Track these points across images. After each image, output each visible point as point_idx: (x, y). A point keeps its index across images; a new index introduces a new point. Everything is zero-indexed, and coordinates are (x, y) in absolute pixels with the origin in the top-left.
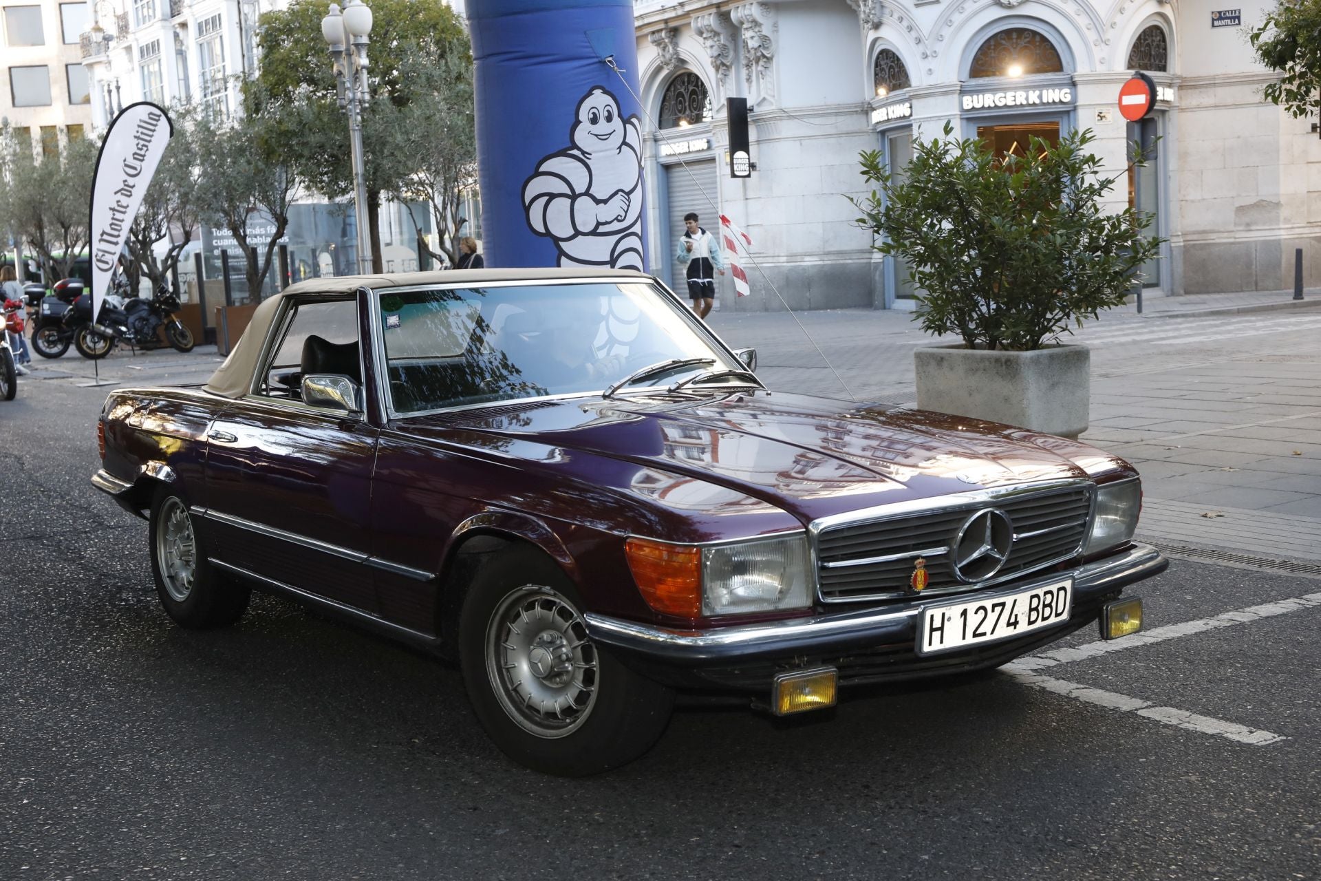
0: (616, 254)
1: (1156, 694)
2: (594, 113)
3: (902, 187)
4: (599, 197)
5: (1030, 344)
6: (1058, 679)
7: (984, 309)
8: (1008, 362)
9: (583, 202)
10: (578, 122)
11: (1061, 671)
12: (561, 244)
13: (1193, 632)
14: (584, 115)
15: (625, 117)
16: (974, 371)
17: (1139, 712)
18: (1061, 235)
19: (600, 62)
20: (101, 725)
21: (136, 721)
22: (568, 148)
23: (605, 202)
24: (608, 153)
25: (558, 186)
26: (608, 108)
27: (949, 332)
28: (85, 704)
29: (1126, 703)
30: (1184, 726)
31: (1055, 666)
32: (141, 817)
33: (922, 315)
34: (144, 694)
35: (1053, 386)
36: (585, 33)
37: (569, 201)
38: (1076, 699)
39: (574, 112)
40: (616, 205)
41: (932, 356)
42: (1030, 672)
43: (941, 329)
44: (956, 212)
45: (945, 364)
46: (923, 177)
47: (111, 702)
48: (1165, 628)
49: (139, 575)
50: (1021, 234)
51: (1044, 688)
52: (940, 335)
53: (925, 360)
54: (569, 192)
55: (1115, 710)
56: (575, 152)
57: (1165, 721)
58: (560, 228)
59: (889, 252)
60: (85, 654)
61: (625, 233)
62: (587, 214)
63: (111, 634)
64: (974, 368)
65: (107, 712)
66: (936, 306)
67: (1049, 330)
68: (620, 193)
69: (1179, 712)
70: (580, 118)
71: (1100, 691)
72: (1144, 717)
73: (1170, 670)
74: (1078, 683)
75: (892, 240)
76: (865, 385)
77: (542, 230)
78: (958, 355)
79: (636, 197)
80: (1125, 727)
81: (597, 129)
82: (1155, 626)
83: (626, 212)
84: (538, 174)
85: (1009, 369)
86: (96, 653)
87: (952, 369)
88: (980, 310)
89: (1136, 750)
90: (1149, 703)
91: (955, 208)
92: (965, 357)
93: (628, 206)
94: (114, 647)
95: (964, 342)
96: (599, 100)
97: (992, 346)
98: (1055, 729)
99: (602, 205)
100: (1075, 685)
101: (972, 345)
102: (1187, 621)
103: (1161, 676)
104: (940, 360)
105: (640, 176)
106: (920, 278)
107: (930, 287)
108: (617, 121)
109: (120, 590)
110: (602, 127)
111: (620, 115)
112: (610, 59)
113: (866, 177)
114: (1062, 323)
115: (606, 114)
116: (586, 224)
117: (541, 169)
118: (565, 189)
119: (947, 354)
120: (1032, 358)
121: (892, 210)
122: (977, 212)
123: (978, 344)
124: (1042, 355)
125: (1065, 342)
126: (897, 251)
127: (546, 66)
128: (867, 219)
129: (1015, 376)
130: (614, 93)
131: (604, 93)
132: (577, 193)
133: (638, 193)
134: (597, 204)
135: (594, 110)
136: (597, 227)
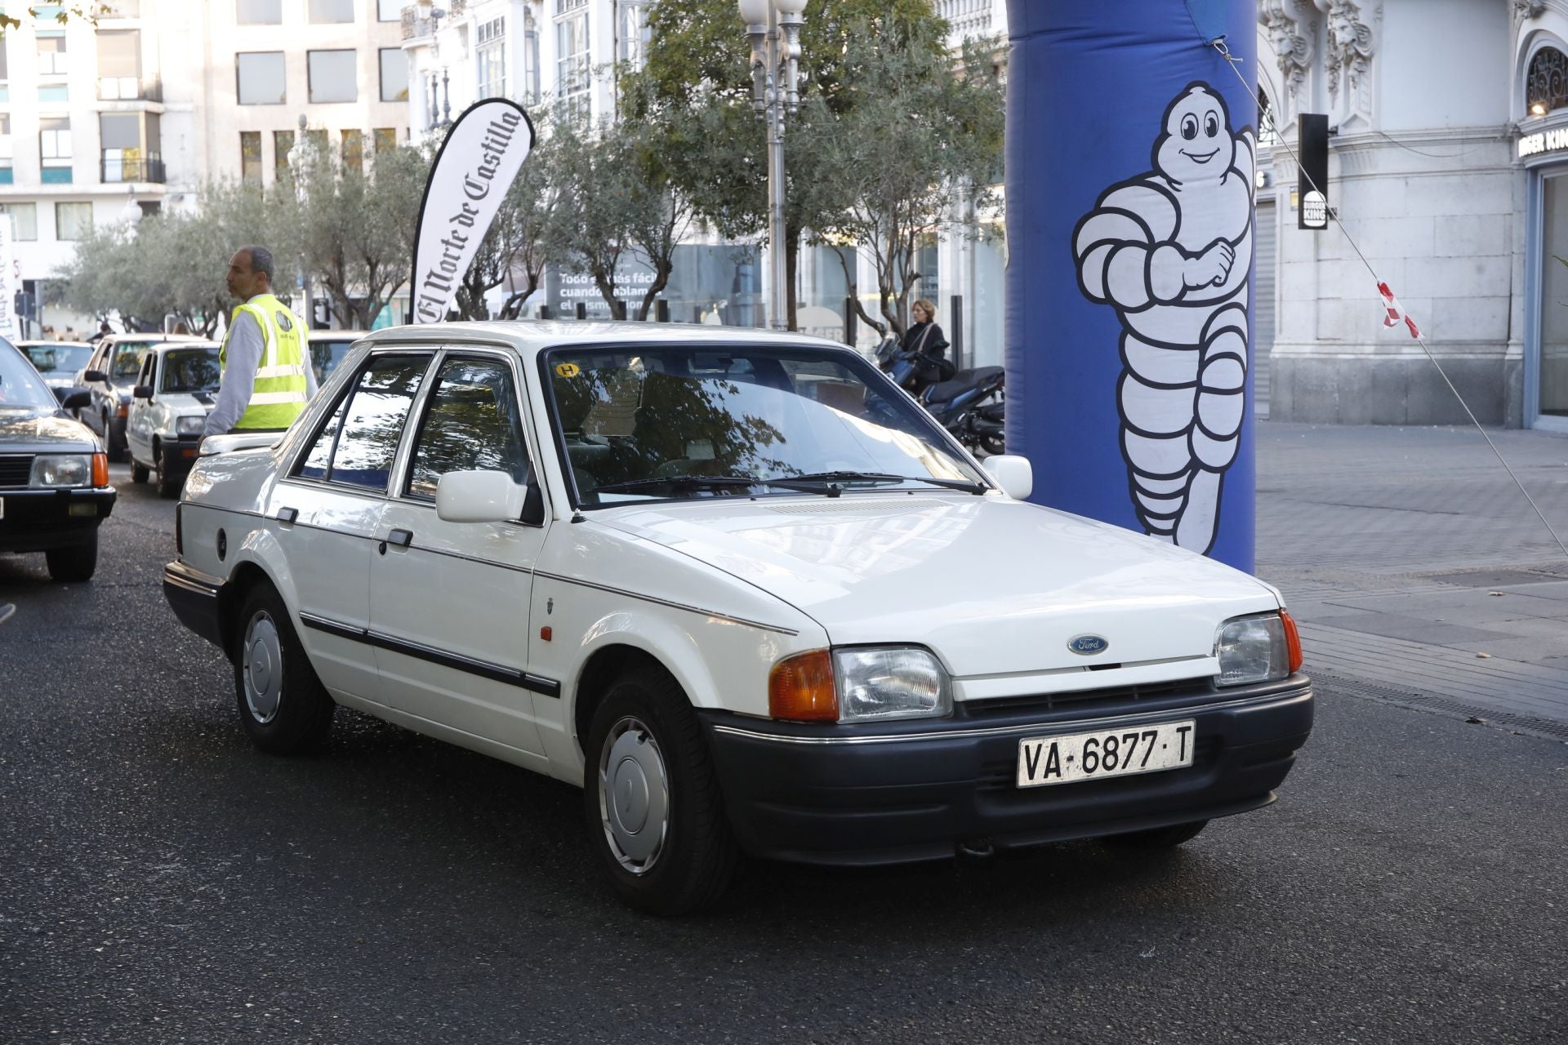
0: (1209, 335)
2: (1190, 123)
4: (1189, 247)
10: (1165, 135)
12: (1128, 316)
14: (1175, 125)
15: (1236, 130)
19: (1205, 46)
22: (1147, 174)
23: (1198, 255)
24: (1206, 182)
25: (1127, 230)
26: (1212, 115)
37: (1144, 252)
39: (1160, 120)
40: (1214, 261)
54: (1144, 239)
56: (1158, 180)
58: (1128, 293)
61: (1224, 303)
62: (1170, 271)
68: (1221, 243)
70: (1170, 129)
76: (1528, 544)
77: (1100, 294)
79: (1244, 250)
81: (1194, 146)
83: (1228, 272)
84: (1099, 211)
93: (1232, 263)
96: (1199, 103)
105: (1251, 218)
108: (1223, 133)
110: (1201, 144)
111: (1228, 127)
112: (1220, 41)
115: (1208, 124)
116: (1166, 287)
117: (1105, 204)
118: (1138, 234)
127: (1122, 51)
130: (1222, 93)
131: (1206, 92)
132: (1156, 241)
133: (1246, 243)
134: (1186, 259)
135: (1191, 118)
136: (1183, 293)
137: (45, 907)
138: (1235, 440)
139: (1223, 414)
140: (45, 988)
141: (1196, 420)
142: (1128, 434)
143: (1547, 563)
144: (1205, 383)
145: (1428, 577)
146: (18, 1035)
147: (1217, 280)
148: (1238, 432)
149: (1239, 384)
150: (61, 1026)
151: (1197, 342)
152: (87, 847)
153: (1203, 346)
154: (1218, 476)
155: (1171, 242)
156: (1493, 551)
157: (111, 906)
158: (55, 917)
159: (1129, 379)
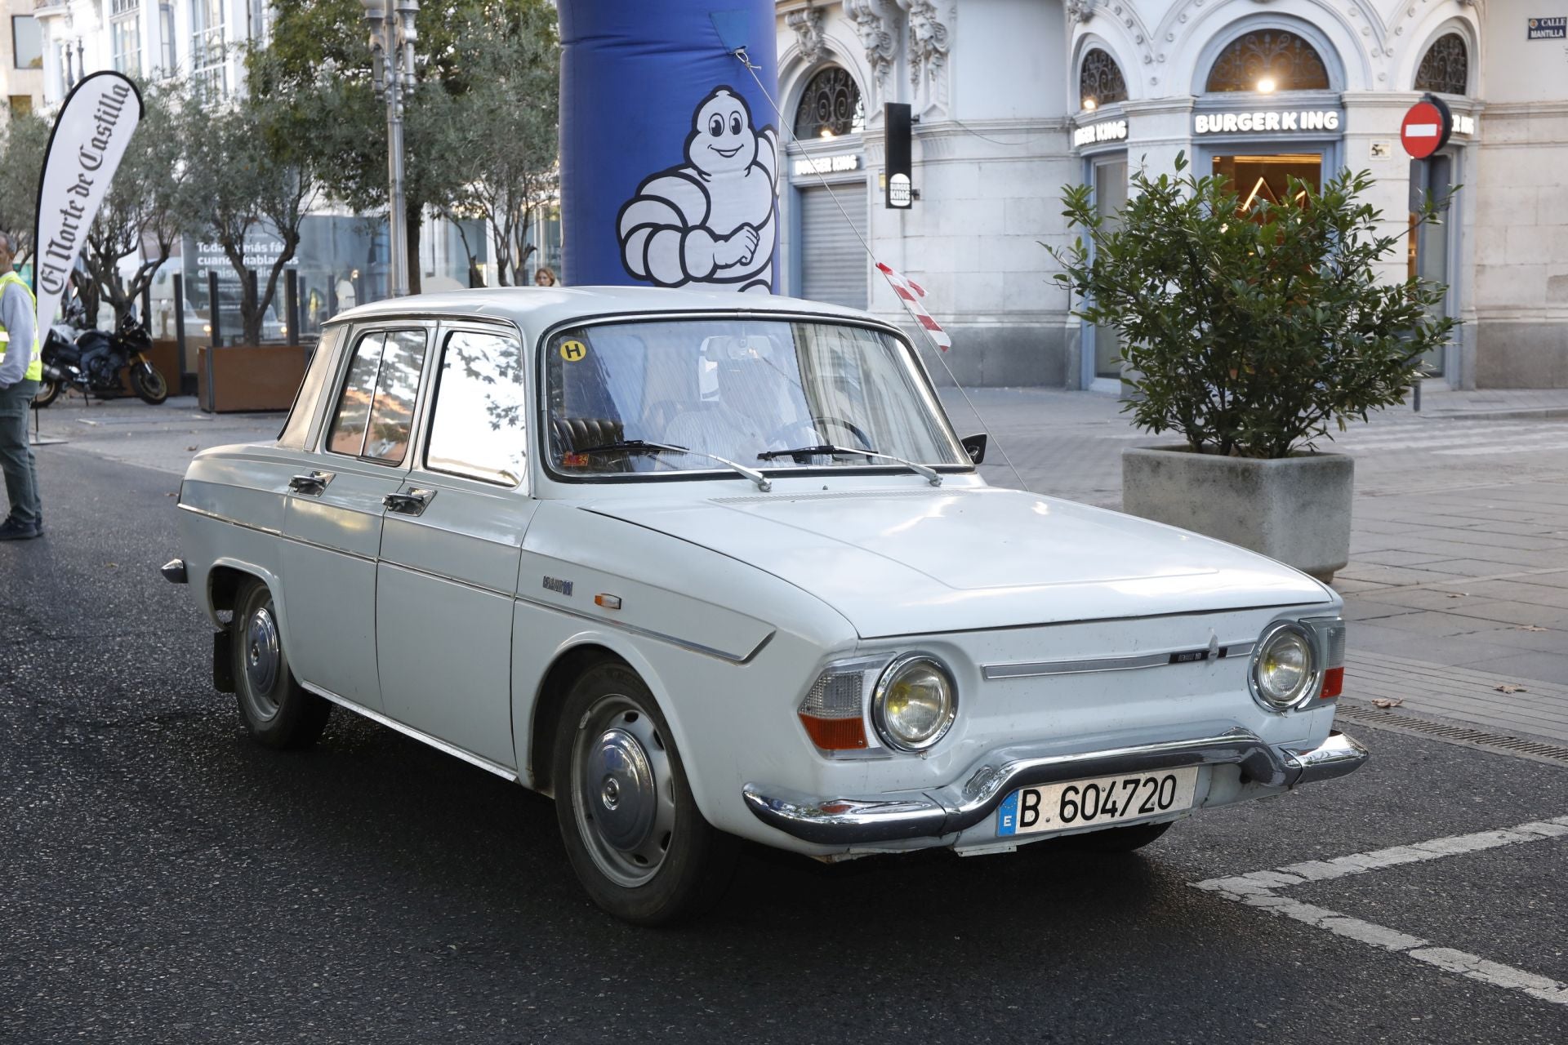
1: (1435, 929)
2: (717, 122)
3: (1116, 236)
5: (1276, 450)
6: (1303, 902)
7: (1217, 400)
8: (1246, 473)
9: (697, 238)
10: (695, 132)
11: (1309, 892)
13: (1484, 847)
14: (704, 123)
15: (757, 129)
16: (1200, 482)
17: (1412, 954)
18: (1323, 309)
19: (728, 54)
20: (33, 907)
21: (80, 904)
22: (680, 166)
23: (726, 238)
24: (732, 174)
26: (736, 115)
27: (1169, 429)
28: (12, 877)
29: (1394, 940)
30: (1472, 975)
31: (1300, 885)
32: (83, 1037)
33: (1136, 405)
34: (92, 868)
35: (1304, 506)
36: (710, 16)
38: (1328, 931)
39: (690, 119)
40: (739, 245)
41: (1146, 459)
42: (1268, 891)
43: (1159, 425)
44: (1185, 272)
45: (1163, 470)
46: (1143, 225)
47: (47, 876)
48: (1448, 840)
49: (89, 705)
50: (1271, 305)
51: (1285, 914)
52: (1157, 431)
53: (1134, 464)
54: (679, 223)
55: (1380, 948)
56: (690, 171)
57: (1445, 966)
59: (1094, 320)
60: (13, 810)
62: (702, 252)
63: (49, 783)
64: (1200, 477)
65: (42, 890)
66: (1153, 395)
67: (1302, 432)
68: (747, 228)
69: (1465, 955)
70: (699, 127)
71: (1360, 922)
72: (1418, 961)
73: (1453, 897)
74: (1331, 909)
75: (1101, 304)
78: (1181, 460)
80: (1392, 973)
82: (1434, 837)
84: (640, 198)
85: (1247, 481)
86: (28, 808)
87: (1170, 478)
88: (1211, 402)
89: (1406, 1004)
90: (1425, 941)
91: (1185, 267)
92: (1190, 463)
93: (756, 246)
94: (54, 802)
95: (1188, 443)
96: (724, 105)
97: (1224, 450)
98: (1300, 971)
99: (722, 242)
100: (1327, 912)
101: (1200, 449)
102: (1476, 832)
103: (1440, 905)
104: (1156, 465)
105: (774, 206)
106: (1133, 356)
107: (1147, 370)
108: (746, 131)
109: (62, 723)
110: (727, 140)
111: (751, 126)
112: (742, 51)
113: (1072, 219)
114: (1319, 425)
115: (733, 123)
117: (645, 191)
118: (673, 218)
119: (1165, 457)
120: (1277, 468)
121: (1102, 265)
122: (1213, 273)
123: (1206, 446)
124: (1291, 465)
125: (1322, 450)
126: (1107, 319)
127: (657, 57)
128: (1068, 275)
129: (1254, 490)
130: (744, 96)
131: (731, 95)
132: (690, 225)
133: (769, 229)
134: (716, 241)
135: (717, 118)
136: (713, 271)
147: (744, 260)
155: (703, 226)
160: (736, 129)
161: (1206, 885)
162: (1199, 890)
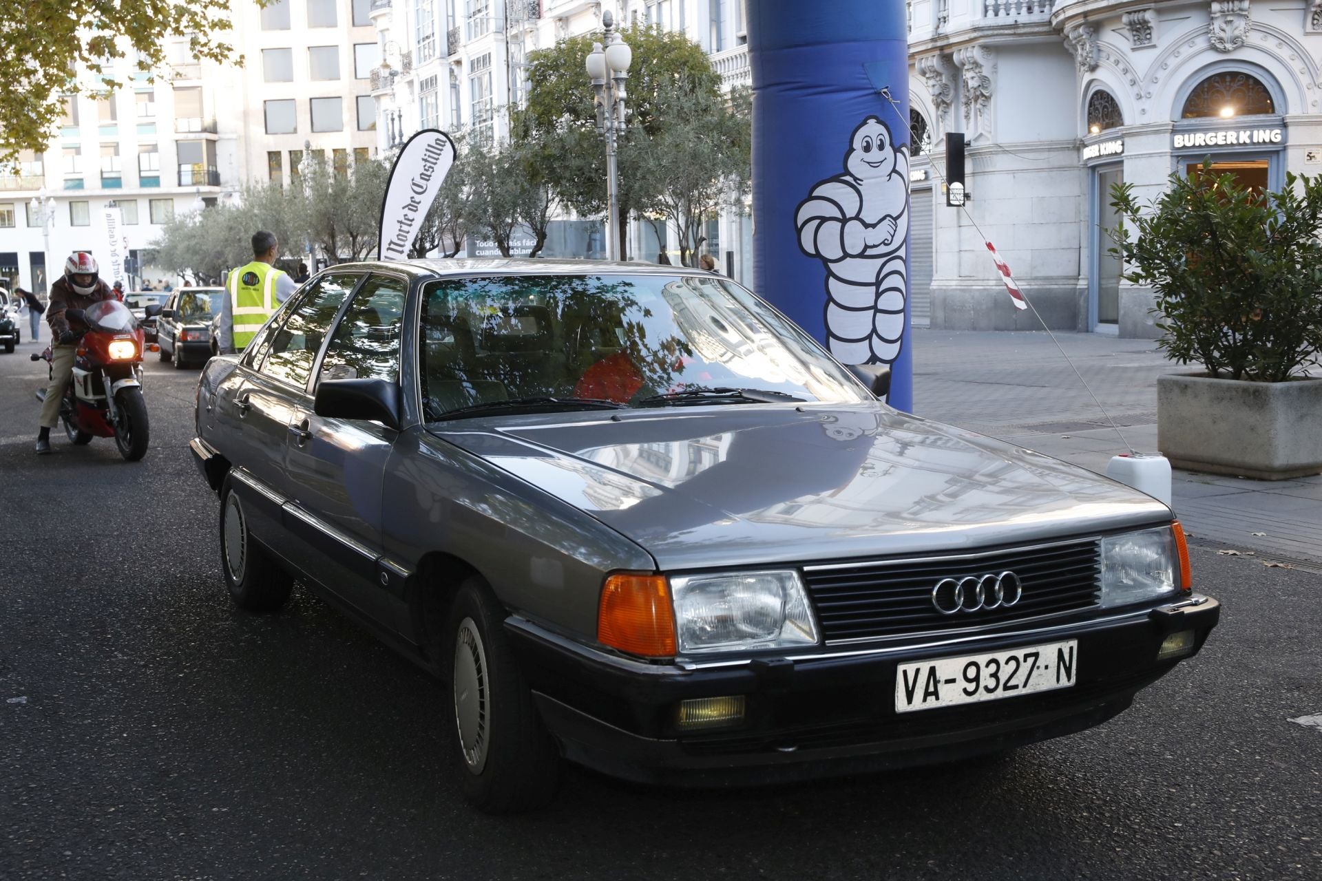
0: (881, 276)
2: (867, 142)
3: (1152, 220)
4: (868, 221)
5: (1280, 376)
8: (1257, 393)
9: (853, 226)
10: (852, 150)
12: (830, 265)
14: (858, 143)
15: (896, 147)
16: (1219, 399)
19: (875, 93)
22: (841, 174)
23: (874, 226)
24: (878, 180)
25: (830, 210)
26: (881, 137)
27: (1194, 361)
33: (1167, 343)
35: (1302, 417)
36: (863, 66)
37: (840, 224)
39: (848, 140)
40: (883, 231)
41: (1176, 383)
43: (1185, 357)
44: (1208, 244)
45: (1189, 391)
46: (1178, 210)
50: (1280, 268)
52: (1185, 362)
53: (1165, 386)
54: (840, 216)
56: (848, 178)
58: (830, 250)
59: (1137, 281)
61: (891, 256)
62: (856, 237)
64: (1219, 396)
66: (1180, 335)
67: (1299, 362)
68: (888, 218)
70: (855, 146)
75: (1142, 270)
76: (1087, 405)
77: (813, 251)
78: (1204, 383)
79: (903, 222)
81: (870, 157)
83: (893, 236)
84: (811, 198)
85: (1258, 400)
87: (1196, 397)
88: (1228, 341)
91: (1207, 241)
92: (1210, 386)
93: (895, 231)
95: (1207, 371)
96: (873, 129)
97: (1236, 376)
99: (871, 229)
101: (1214, 374)
104: (1184, 388)
105: (907, 202)
106: (1166, 308)
107: (1180, 317)
108: (888, 149)
110: (875, 155)
111: (891, 144)
112: (885, 90)
113: (1115, 208)
114: (1312, 357)
115: (879, 143)
116: (854, 247)
117: (814, 194)
118: (835, 212)
119: (1191, 382)
120: (1281, 389)
121: (1144, 241)
122: (1230, 245)
123: (1221, 373)
124: (1292, 387)
125: (1315, 375)
126: (1146, 280)
127: (824, 97)
128: (1119, 249)
129: (1262, 407)
130: (887, 123)
131: (877, 122)
132: (848, 217)
133: (904, 218)
134: (866, 228)
135: (868, 139)
136: (864, 250)
137: (147, 650)
138: (899, 342)
139: (891, 326)
140: (147, 699)
141: (874, 330)
142: (831, 339)
143: (1099, 417)
144: (880, 306)
145: (1025, 427)
146: (131, 728)
147: (886, 242)
148: (901, 337)
149: (901, 307)
150: (157, 723)
151: (874, 281)
152: (174, 612)
153: (878, 283)
154: (889, 365)
155: (857, 218)
156: (1065, 410)
157: (188, 647)
158: (152, 655)
159: (831, 304)
160: (881, 147)
161: (1303, 720)
162: (1299, 725)
